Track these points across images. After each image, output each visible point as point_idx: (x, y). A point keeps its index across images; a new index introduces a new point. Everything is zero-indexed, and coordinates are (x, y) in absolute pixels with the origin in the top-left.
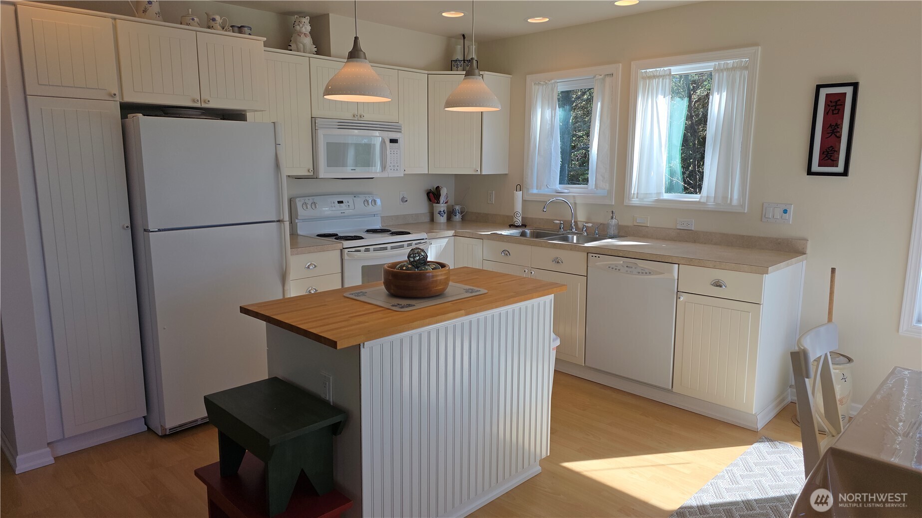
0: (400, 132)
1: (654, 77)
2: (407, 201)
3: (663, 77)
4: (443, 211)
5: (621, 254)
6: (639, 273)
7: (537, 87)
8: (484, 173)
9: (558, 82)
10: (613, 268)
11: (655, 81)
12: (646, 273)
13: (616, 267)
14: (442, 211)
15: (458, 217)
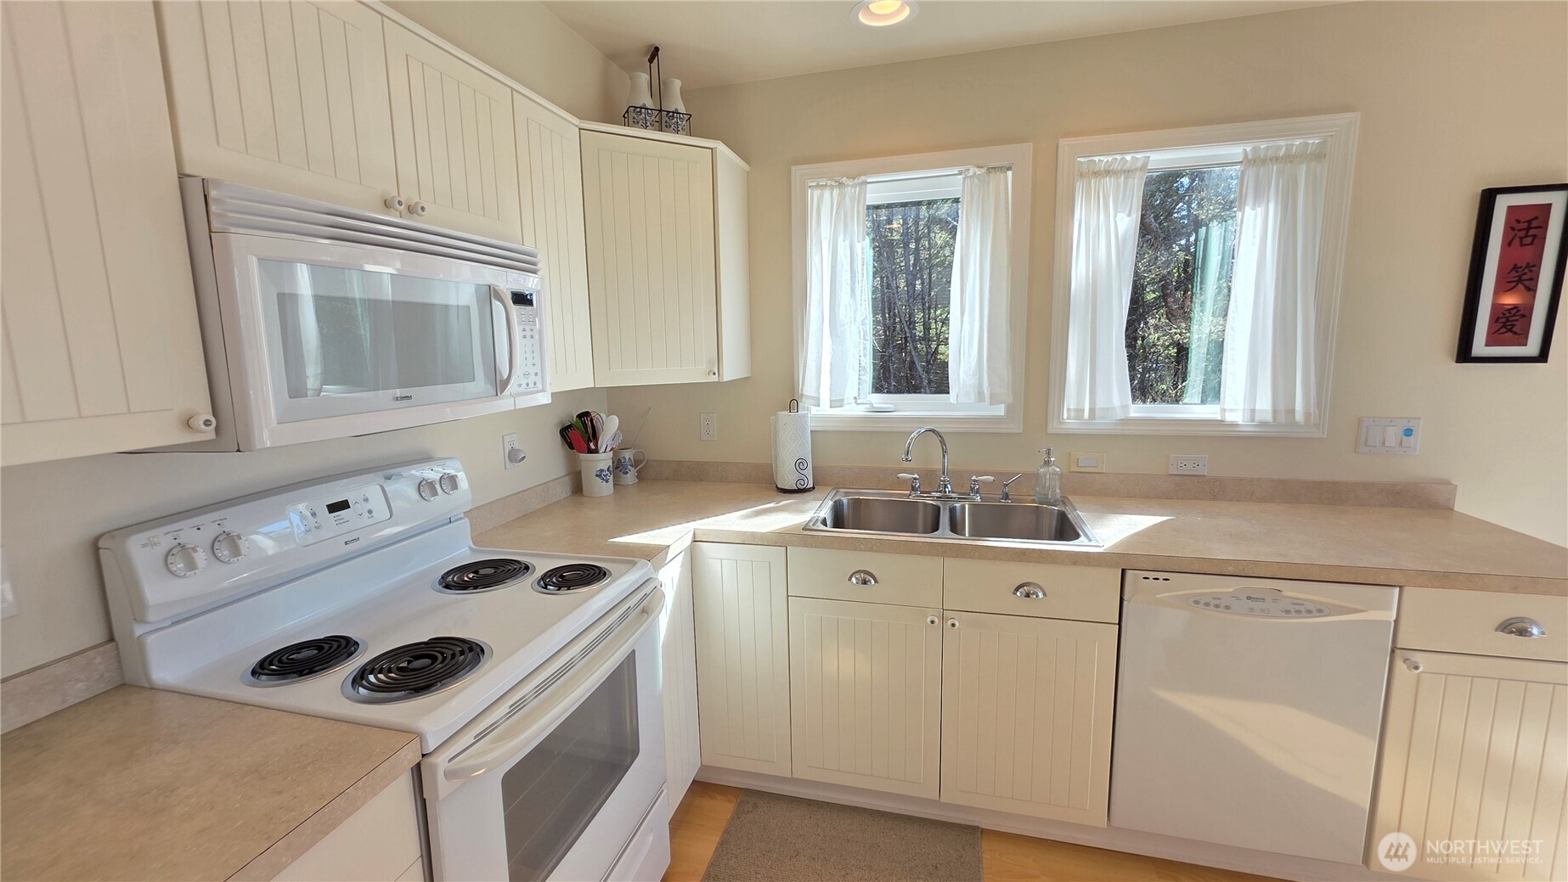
0: (535, 272)
1: (1108, 172)
2: (524, 457)
3: (1128, 172)
4: (608, 470)
5: (1231, 570)
6: (1288, 612)
7: (817, 193)
8: (726, 379)
9: (869, 183)
10: (1207, 604)
11: (1108, 182)
12: (1309, 612)
13: (1218, 602)
14: (606, 469)
15: (630, 477)
